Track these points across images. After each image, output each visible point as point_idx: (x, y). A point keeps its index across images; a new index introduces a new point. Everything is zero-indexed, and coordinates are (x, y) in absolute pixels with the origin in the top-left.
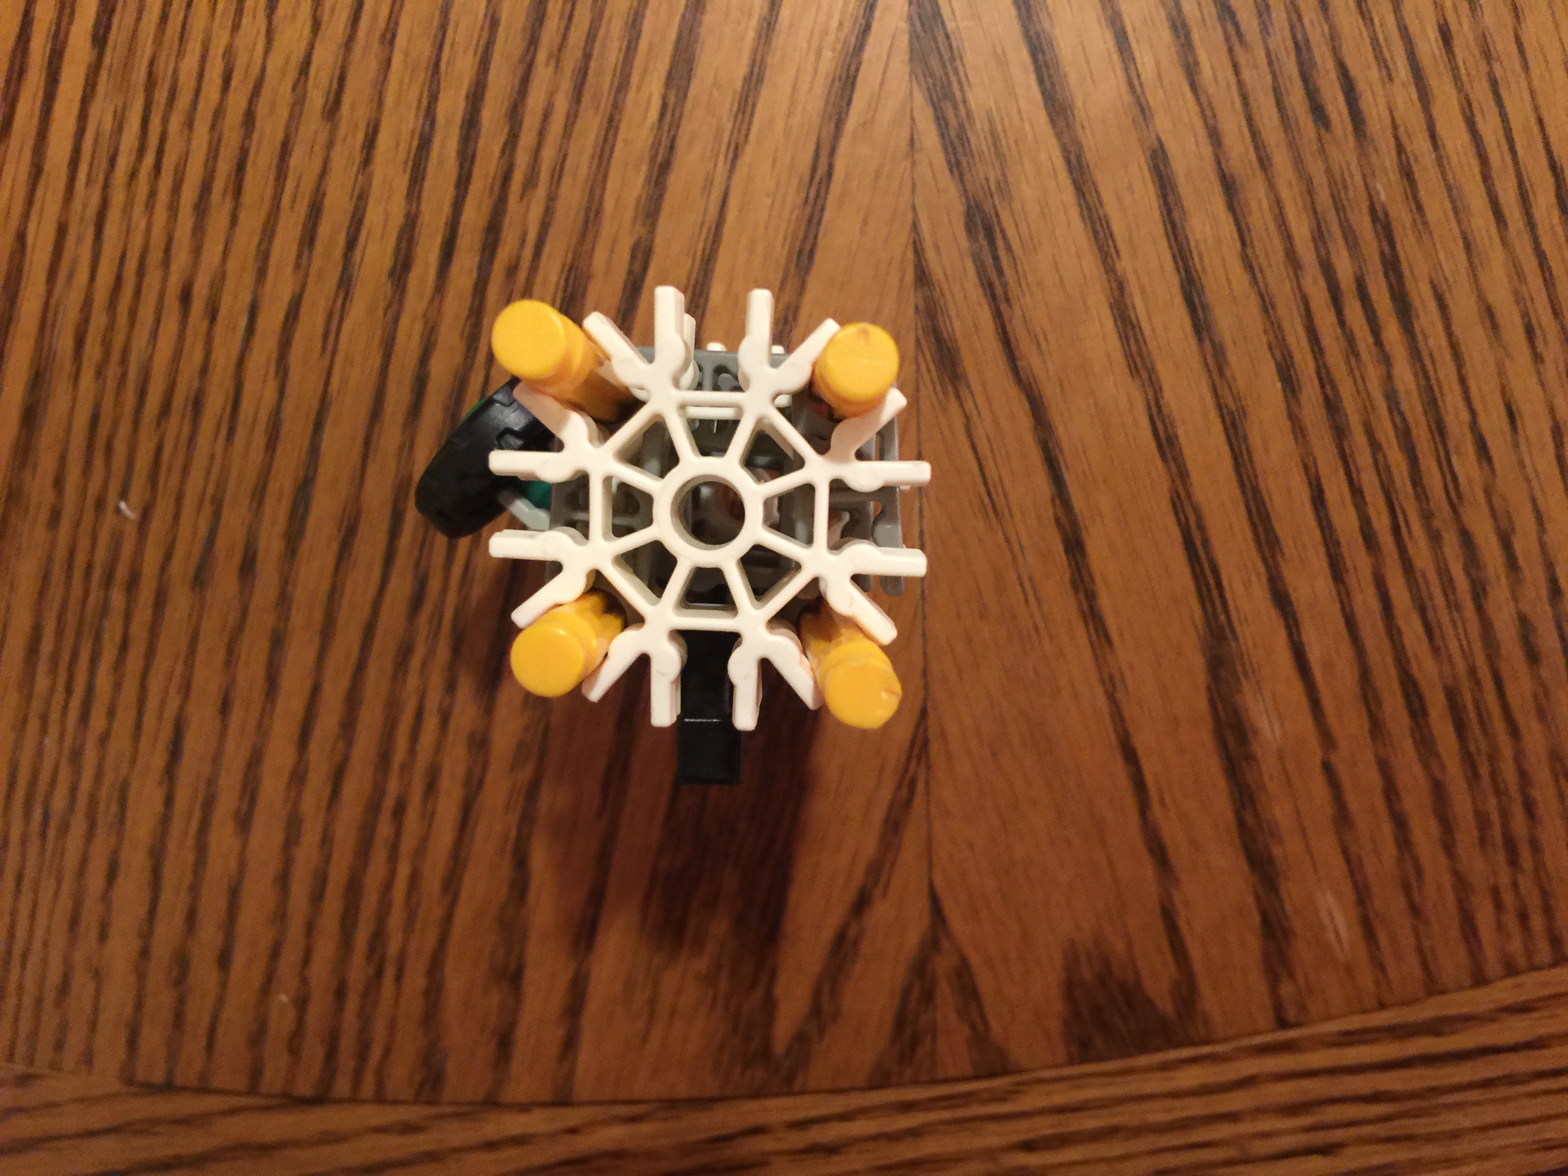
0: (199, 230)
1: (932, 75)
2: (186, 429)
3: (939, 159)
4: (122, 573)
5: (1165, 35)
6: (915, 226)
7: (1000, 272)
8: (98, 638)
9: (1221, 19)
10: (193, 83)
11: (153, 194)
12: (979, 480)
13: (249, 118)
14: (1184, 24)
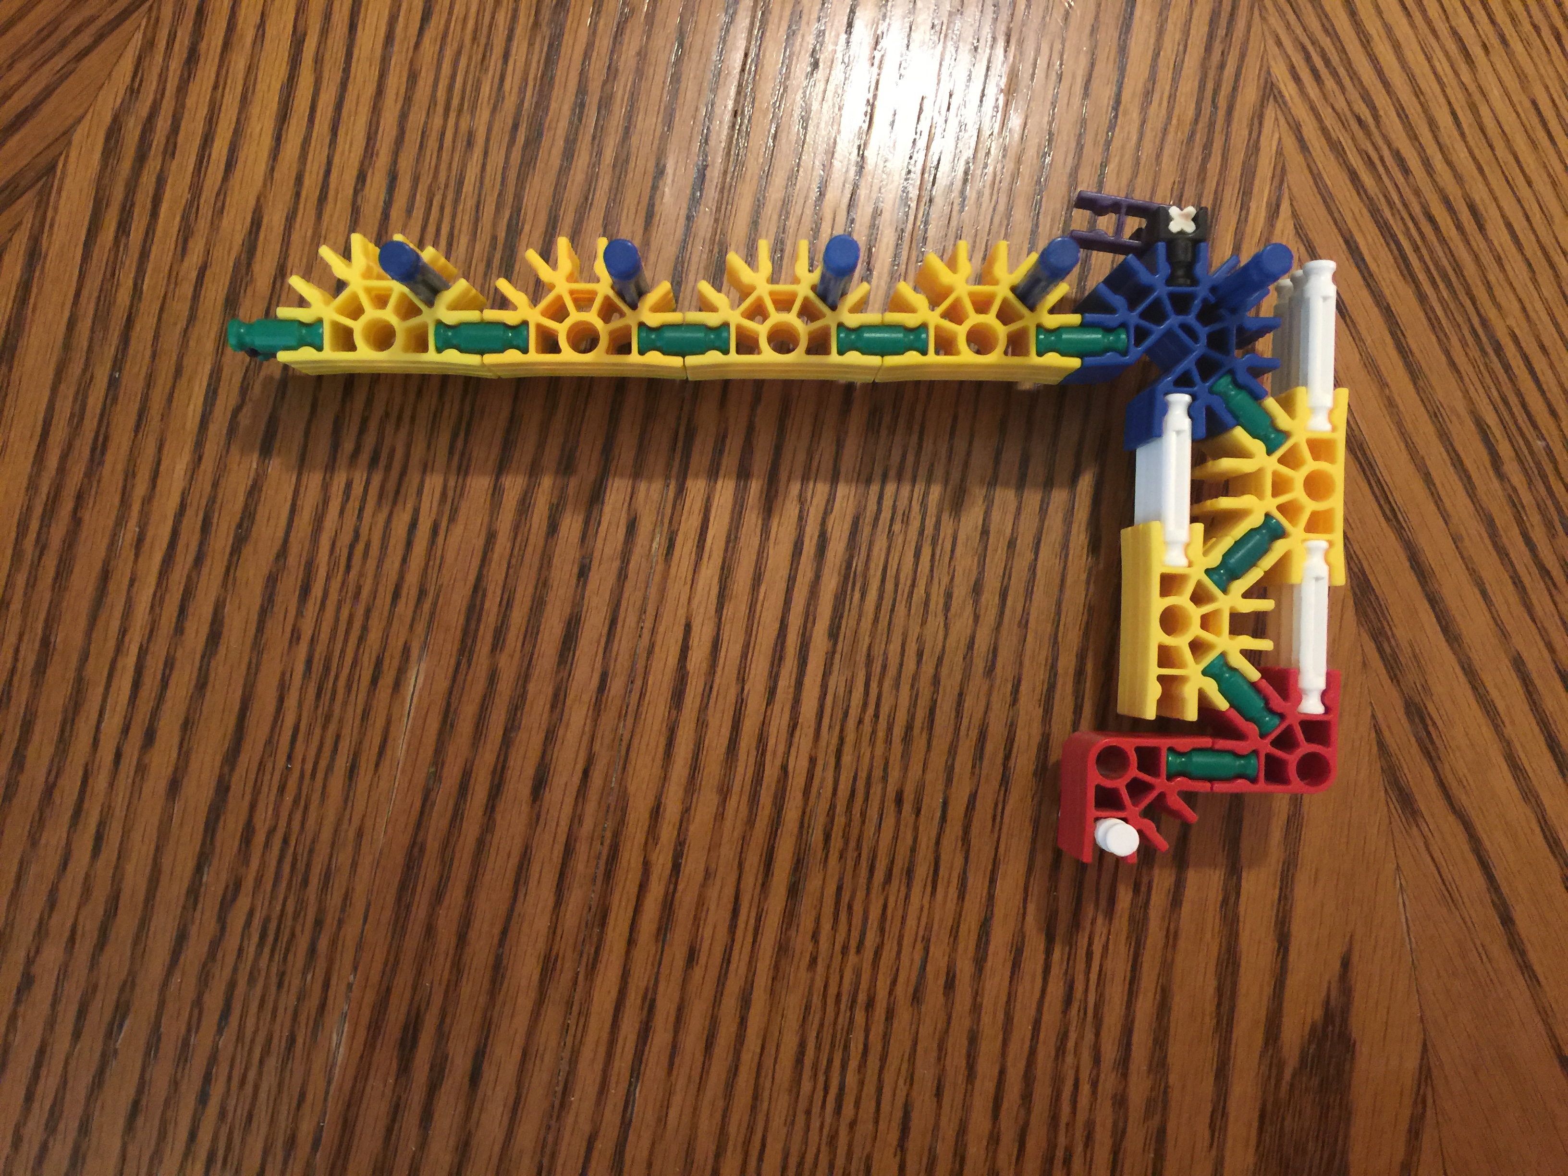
0: (906, 755)
1: (1371, 622)
2: (903, 889)
3: (1383, 672)
4: (862, 997)
5: (1511, 587)
6: (1373, 716)
7: (1432, 742)
8: (846, 1048)
9: (1542, 577)
10: (898, 661)
11: (874, 732)
12: (1439, 881)
13: (936, 681)
14: (1521, 582)
